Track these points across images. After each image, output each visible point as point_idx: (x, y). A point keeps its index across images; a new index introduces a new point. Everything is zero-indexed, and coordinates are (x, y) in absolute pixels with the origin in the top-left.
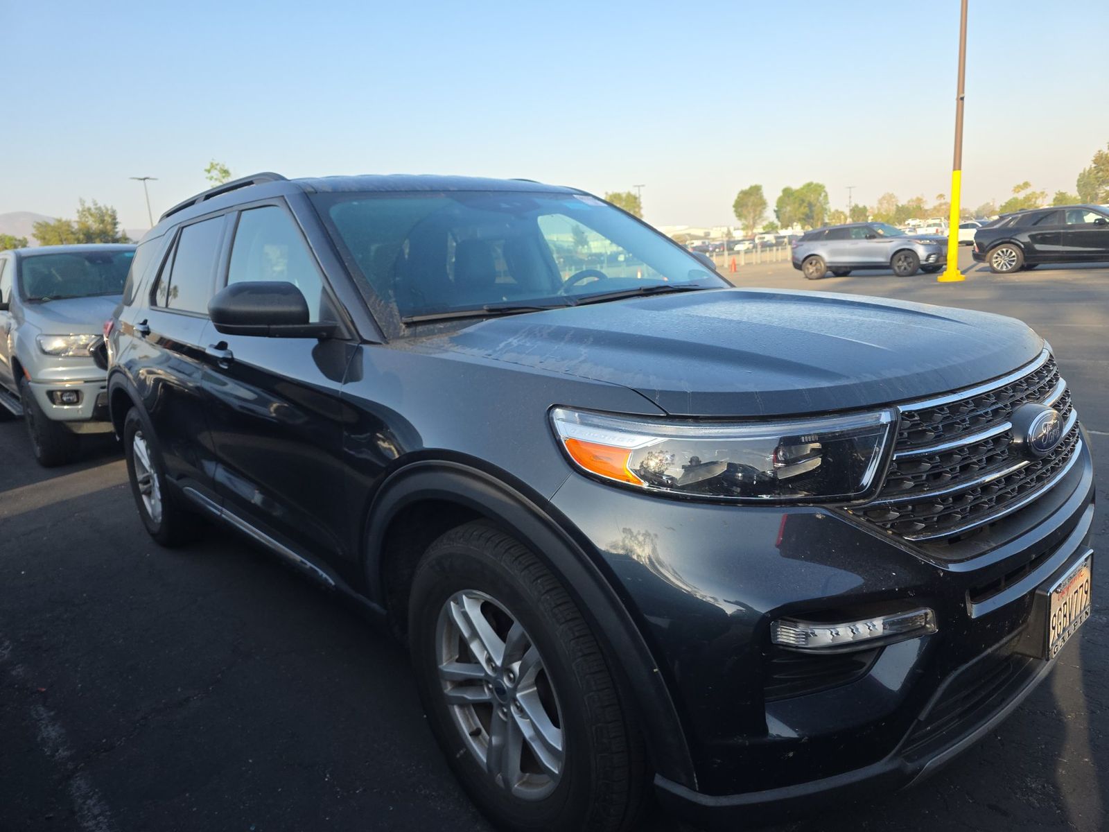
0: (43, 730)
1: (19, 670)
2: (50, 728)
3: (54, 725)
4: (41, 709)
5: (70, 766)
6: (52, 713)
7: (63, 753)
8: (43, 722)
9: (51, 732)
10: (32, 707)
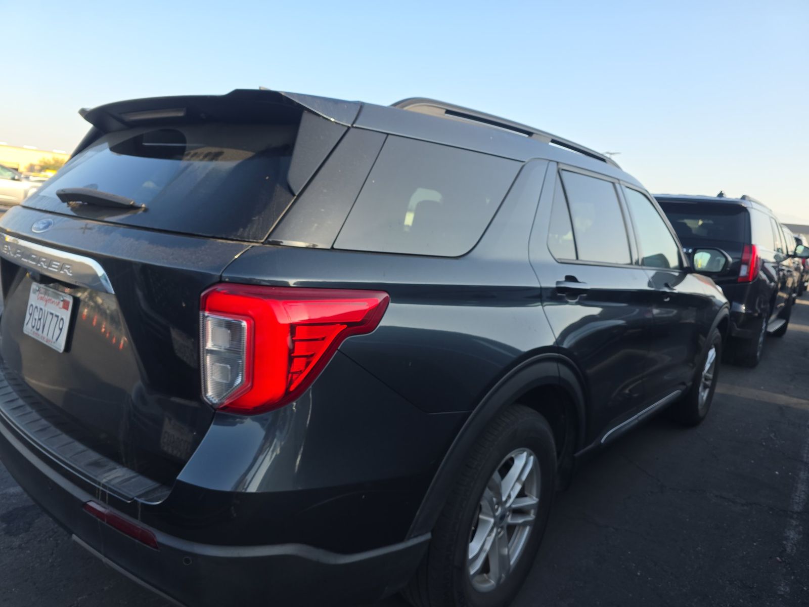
0: (796, 539)
1: (782, 589)
2: (792, 536)
3: (788, 536)
4: (789, 550)
5: (795, 516)
6: (784, 542)
7: (794, 523)
8: (792, 541)
9: (792, 534)
10: (793, 555)
